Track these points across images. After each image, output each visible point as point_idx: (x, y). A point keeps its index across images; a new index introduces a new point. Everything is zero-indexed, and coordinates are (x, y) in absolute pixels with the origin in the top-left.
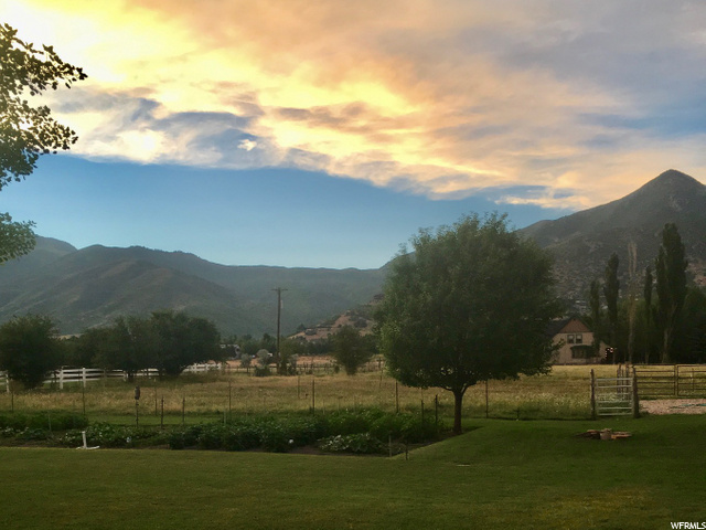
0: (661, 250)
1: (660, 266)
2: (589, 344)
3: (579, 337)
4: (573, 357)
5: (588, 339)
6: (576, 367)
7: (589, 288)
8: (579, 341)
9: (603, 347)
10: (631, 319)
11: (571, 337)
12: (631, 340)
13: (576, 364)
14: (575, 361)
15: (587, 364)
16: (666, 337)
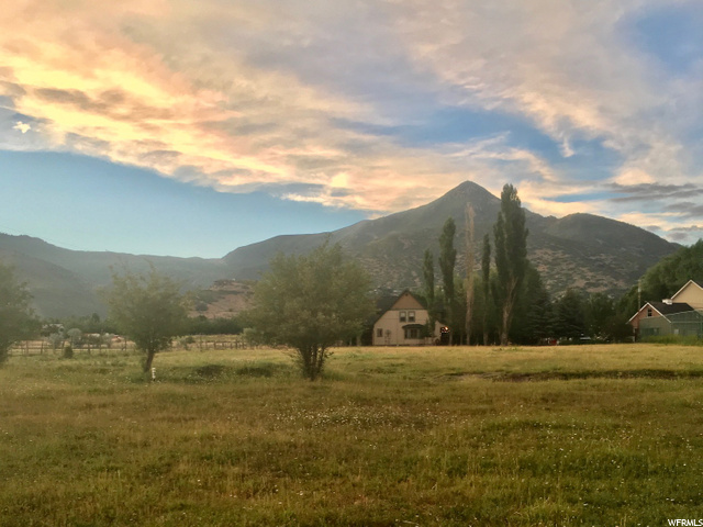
0: (500, 217)
1: (498, 234)
2: (423, 323)
3: (412, 315)
4: (406, 337)
5: (422, 317)
6: (408, 348)
7: (422, 260)
8: (412, 319)
9: (438, 325)
10: (469, 295)
11: (403, 315)
12: (469, 317)
13: (408, 345)
14: (408, 341)
15: (420, 345)
16: (506, 315)
